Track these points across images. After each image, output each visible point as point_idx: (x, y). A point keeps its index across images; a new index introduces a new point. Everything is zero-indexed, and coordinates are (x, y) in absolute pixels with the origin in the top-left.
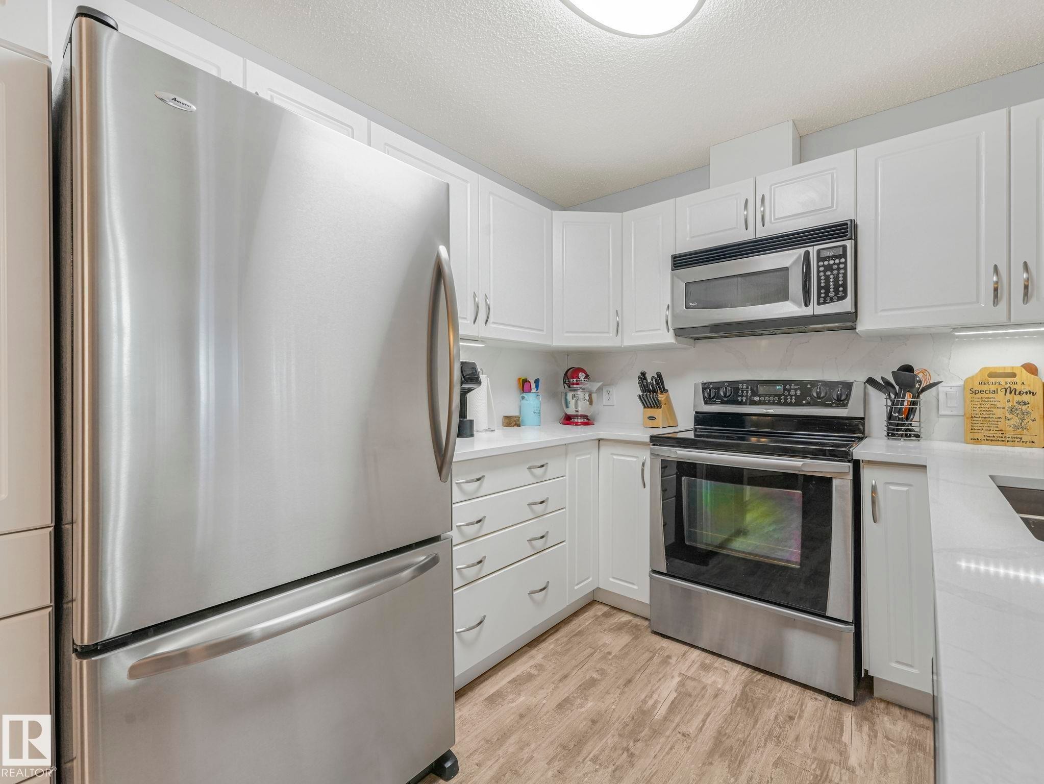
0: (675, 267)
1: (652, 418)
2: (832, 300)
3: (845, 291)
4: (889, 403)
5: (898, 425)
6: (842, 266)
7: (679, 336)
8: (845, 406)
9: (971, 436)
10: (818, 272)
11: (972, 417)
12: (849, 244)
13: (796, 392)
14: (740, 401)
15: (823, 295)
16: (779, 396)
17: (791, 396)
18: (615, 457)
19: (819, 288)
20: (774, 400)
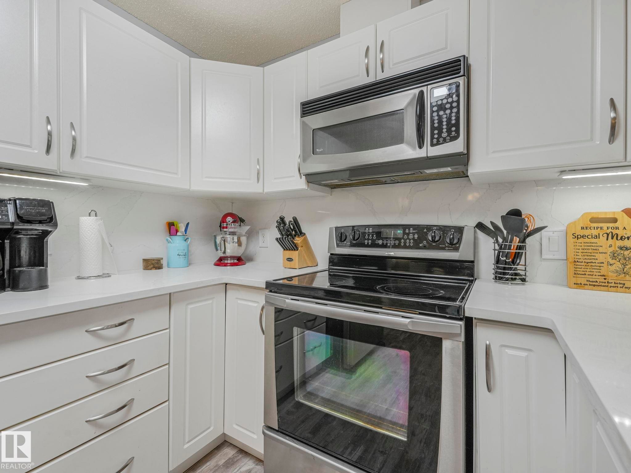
0: (304, 114)
1: (290, 260)
2: (445, 141)
3: (458, 131)
4: (497, 247)
5: (504, 269)
6: (455, 104)
7: (311, 183)
8: (457, 249)
9: (574, 280)
10: (432, 112)
11: (575, 262)
12: (461, 81)
13: (414, 236)
14: (366, 244)
15: (436, 136)
16: (399, 239)
17: (410, 240)
18: (239, 302)
19: (433, 128)
20: (395, 244)
